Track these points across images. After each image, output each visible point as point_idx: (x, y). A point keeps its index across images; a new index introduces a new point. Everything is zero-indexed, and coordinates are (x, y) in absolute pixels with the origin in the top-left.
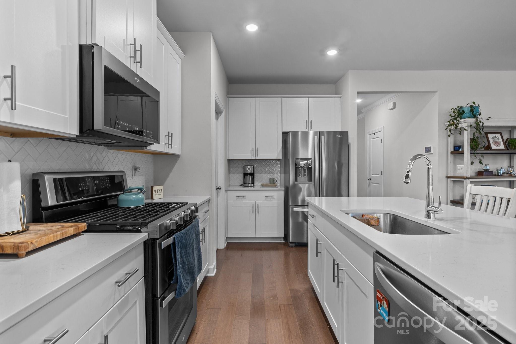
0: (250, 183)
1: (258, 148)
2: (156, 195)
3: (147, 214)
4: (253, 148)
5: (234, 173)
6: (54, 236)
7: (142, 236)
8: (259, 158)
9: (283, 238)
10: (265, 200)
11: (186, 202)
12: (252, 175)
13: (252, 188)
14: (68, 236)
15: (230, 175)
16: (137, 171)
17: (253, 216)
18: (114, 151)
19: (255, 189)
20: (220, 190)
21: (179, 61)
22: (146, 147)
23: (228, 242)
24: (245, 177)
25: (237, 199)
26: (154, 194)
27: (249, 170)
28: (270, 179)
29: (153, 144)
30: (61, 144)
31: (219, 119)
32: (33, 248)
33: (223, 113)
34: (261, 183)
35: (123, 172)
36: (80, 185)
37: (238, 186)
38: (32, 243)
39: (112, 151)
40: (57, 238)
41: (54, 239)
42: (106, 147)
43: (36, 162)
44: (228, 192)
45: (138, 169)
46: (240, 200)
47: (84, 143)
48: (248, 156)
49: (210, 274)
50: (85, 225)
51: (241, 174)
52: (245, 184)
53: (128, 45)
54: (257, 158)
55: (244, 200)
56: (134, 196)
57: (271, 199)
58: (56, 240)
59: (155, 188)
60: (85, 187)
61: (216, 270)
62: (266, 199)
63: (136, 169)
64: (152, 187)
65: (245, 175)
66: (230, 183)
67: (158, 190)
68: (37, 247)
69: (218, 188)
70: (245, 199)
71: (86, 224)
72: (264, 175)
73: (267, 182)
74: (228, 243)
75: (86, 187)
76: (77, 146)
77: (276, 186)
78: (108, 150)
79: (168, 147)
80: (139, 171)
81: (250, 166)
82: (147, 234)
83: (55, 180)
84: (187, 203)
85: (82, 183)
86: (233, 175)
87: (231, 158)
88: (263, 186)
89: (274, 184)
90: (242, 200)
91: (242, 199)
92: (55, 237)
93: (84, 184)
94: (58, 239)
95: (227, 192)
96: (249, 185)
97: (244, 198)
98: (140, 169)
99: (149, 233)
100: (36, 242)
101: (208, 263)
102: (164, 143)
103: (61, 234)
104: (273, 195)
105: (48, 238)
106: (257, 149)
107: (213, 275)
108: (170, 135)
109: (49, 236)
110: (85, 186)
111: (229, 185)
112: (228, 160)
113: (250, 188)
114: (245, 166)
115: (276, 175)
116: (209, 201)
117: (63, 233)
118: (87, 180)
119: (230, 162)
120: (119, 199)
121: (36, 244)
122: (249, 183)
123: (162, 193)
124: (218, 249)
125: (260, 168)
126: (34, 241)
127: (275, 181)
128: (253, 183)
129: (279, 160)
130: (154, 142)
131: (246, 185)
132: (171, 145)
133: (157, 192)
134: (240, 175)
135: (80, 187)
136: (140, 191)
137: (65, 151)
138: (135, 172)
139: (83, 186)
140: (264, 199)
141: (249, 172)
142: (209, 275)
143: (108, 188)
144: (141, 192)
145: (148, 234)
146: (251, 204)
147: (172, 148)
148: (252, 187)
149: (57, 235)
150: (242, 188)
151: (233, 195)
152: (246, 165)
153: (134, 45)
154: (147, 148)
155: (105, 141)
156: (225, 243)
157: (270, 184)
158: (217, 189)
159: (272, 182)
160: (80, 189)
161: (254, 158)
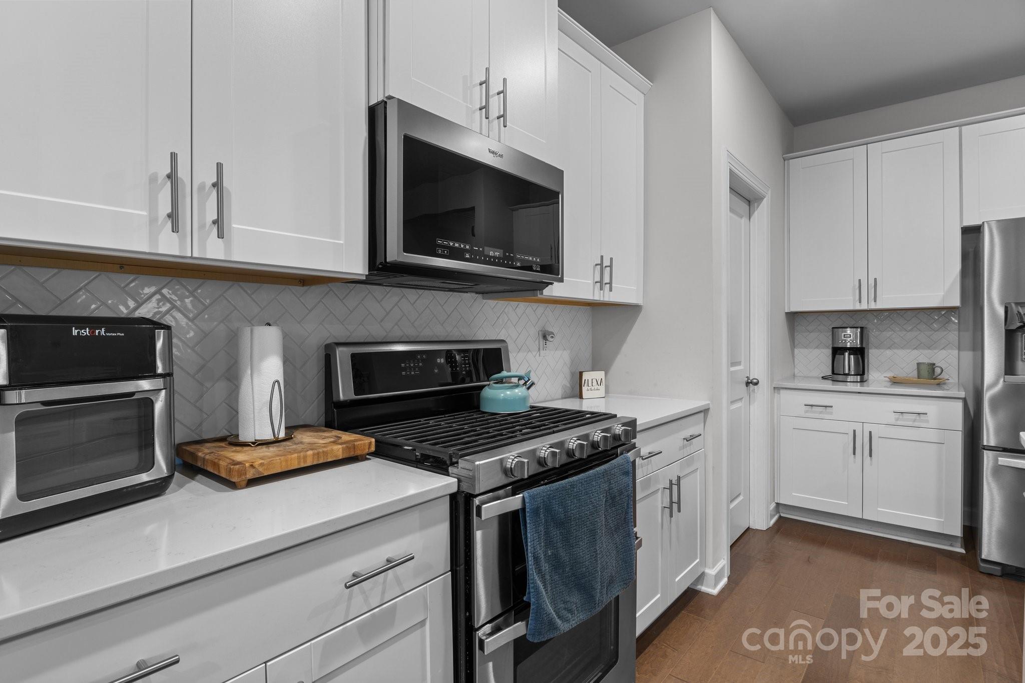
0: (853, 373)
1: (875, 279)
2: (588, 390)
3: (499, 432)
4: (860, 281)
5: (806, 347)
6: (299, 458)
7: (444, 483)
8: (880, 305)
9: (960, 540)
10: (893, 421)
11: (613, 413)
12: (860, 352)
13: (858, 387)
14: (330, 460)
15: (796, 350)
16: (547, 340)
17: (855, 462)
18: (497, 301)
19: (865, 389)
20: (756, 387)
21: (639, 98)
22: (541, 289)
23: (782, 515)
24: (837, 356)
25: (806, 412)
26: (584, 389)
27: (850, 337)
28: (918, 364)
29: (552, 284)
30: (388, 293)
31: (756, 214)
32: (254, 474)
33: (765, 199)
34: (890, 374)
35: (503, 341)
36: (403, 365)
37: (818, 378)
38: (252, 466)
39: (492, 303)
40: (305, 461)
41: (299, 463)
42: (480, 296)
43: (343, 325)
44: (782, 391)
45: (549, 335)
46: (817, 415)
47: (418, 288)
48: (849, 304)
49: (707, 586)
50: (370, 443)
51: (828, 347)
52: (836, 375)
53: (474, 86)
54: (873, 306)
55: (827, 416)
56: (508, 393)
57: (914, 421)
58: (303, 465)
59: (586, 376)
60: (414, 369)
61: (725, 581)
62: (897, 420)
63: (545, 337)
64: (581, 374)
65: (837, 351)
66: (796, 370)
67: (594, 381)
68: (263, 474)
69: (751, 383)
70: (831, 413)
71: (373, 440)
72: (901, 353)
73: (910, 371)
74: (780, 517)
75: (417, 369)
76: (420, 296)
77: (940, 385)
78: (485, 301)
79: (601, 289)
80: (551, 340)
81: (851, 328)
82: (456, 480)
83: (354, 356)
84: (615, 416)
85: (407, 363)
86: (805, 351)
87: (794, 308)
88: (895, 382)
89: (935, 379)
90: (821, 416)
91: (821, 413)
92: (302, 461)
93: (412, 365)
94: (309, 464)
95: (779, 394)
96: (850, 378)
97: (828, 411)
98: (552, 337)
99: (462, 478)
100: (262, 464)
101: (698, 560)
102: (590, 282)
103: (314, 455)
104: (925, 412)
105: (286, 461)
106: (872, 282)
107: (715, 591)
108: (606, 262)
109: (289, 456)
110: (414, 367)
111: (794, 375)
112: (786, 313)
113: (850, 387)
114: (836, 330)
115: (943, 354)
116: (705, 411)
117: (318, 454)
118: (419, 357)
119: (793, 317)
120: (481, 394)
121: (261, 469)
122: (847, 371)
123: (602, 388)
124: (749, 527)
125: (888, 334)
126: (256, 464)
127: (938, 371)
128: (861, 373)
129: (951, 310)
130: (554, 281)
131: (841, 378)
132: (610, 283)
133: (590, 384)
134: (823, 350)
135: (405, 369)
136: (522, 382)
137: (396, 304)
138: (545, 341)
139: (410, 368)
140: (892, 418)
141: (848, 345)
142: (704, 589)
143: (464, 373)
144: (525, 384)
145: (459, 481)
146: (849, 428)
147: (611, 290)
148: (859, 384)
149: (305, 457)
150: (828, 385)
151: (793, 402)
152: (843, 326)
153: (485, 83)
154: (542, 294)
155: (442, 284)
156: (771, 518)
157: (919, 377)
158: (748, 384)
159: (925, 372)
160: (404, 373)
161: (864, 306)
